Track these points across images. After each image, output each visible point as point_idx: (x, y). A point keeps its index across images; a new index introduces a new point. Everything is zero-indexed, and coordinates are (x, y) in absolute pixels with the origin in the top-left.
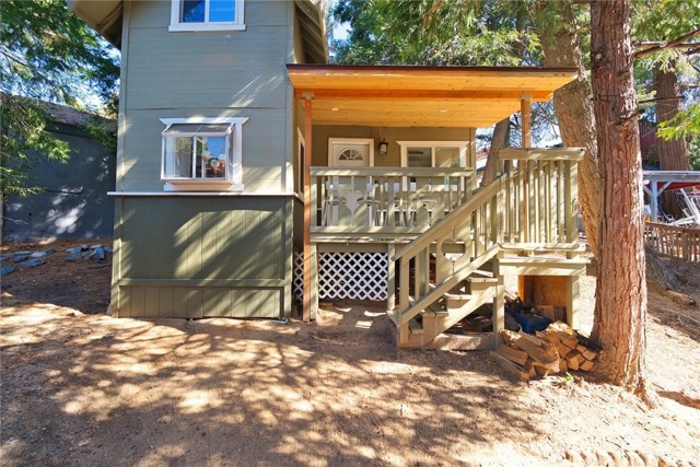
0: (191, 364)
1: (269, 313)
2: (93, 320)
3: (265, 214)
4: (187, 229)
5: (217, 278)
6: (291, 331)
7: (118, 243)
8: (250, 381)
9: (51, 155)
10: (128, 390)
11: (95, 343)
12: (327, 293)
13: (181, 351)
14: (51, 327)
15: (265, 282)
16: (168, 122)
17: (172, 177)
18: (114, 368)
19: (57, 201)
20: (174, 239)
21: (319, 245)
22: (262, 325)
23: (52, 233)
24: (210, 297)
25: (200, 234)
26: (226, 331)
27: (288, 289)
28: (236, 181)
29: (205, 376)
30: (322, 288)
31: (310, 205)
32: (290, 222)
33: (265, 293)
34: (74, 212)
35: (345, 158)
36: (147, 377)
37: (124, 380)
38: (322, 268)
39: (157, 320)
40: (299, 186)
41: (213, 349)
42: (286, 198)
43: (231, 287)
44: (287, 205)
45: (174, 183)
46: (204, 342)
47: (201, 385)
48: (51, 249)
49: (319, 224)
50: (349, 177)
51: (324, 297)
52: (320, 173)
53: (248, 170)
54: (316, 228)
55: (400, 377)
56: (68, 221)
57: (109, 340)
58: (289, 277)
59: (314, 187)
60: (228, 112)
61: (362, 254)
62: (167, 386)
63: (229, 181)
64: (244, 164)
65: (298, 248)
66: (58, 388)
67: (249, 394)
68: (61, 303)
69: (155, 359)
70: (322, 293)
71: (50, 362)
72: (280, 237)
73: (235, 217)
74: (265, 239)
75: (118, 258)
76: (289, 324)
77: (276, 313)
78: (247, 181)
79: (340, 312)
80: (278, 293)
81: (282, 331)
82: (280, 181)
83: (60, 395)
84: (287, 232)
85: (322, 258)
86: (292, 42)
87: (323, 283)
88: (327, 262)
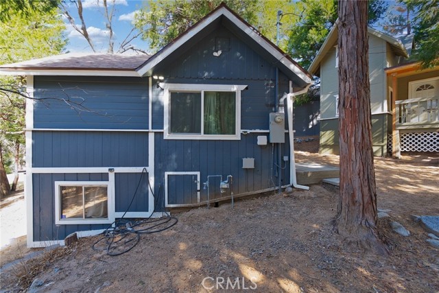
12: (405, 149)
21: (400, 130)
27: (385, 147)
30: (403, 147)
31: (395, 115)
35: (420, 90)
38: (403, 139)
40: (390, 109)
42: (384, 114)
44: (384, 117)
49: (400, 122)
51: (403, 150)
54: (399, 124)
58: (386, 142)
65: (390, 132)
76: (386, 158)
77: (380, 154)
79: (413, 157)
82: (381, 109)
84: (384, 126)
85: (403, 135)
86: (385, 57)
87: (402, 145)
88: (405, 137)
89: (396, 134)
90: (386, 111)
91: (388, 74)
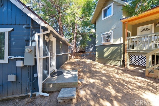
0: (104, 69)
1: (118, 65)
2: (94, 62)
3: (117, 47)
4: (105, 50)
5: (109, 58)
6: (122, 68)
7: (96, 52)
8: (111, 72)
9: (90, 41)
10: (97, 69)
11: (94, 64)
12: (132, 63)
13: (103, 67)
14: (90, 62)
15: (117, 59)
16: (102, 34)
17: (102, 43)
18: (96, 67)
19: (90, 46)
20: (103, 51)
21: (129, 53)
22: (117, 67)
23: (90, 51)
24: (108, 61)
25: (107, 50)
26: (110, 66)
27: (121, 61)
28: (112, 42)
29: (105, 70)
30: (130, 62)
31: (127, 45)
32: (122, 49)
33: (117, 61)
34: (92, 48)
35: (143, 31)
36: (99, 69)
37: (96, 68)
38: (130, 58)
39: (101, 63)
40: (124, 41)
41: (107, 68)
42: (121, 44)
43: (111, 60)
44: (121, 45)
45: (103, 43)
46: (107, 67)
47: (105, 71)
48: (90, 53)
49: (129, 48)
50: (137, 38)
51: (131, 64)
52: (129, 38)
53: (114, 40)
54: (128, 49)
55: (142, 80)
56: (91, 49)
57: (95, 64)
58: (122, 59)
59: (128, 41)
60: (111, 30)
61: (141, 55)
62: (101, 70)
63: (111, 42)
64: (113, 39)
65: (124, 53)
66: (91, 67)
67: (110, 73)
68: (91, 60)
69: (100, 67)
70: (130, 63)
71: (90, 65)
72: (120, 51)
73: (112, 48)
74: (118, 51)
75: (96, 54)
76: (122, 67)
77: (119, 65)
78: (114, 42)
79: (135, 68)
80: (120, 62)
81: (120, 68)
82: (120, 41)
83: (91, 68)
84: (121, 50)
85: (130, 56)
86: (122, 13)
87: (130, 61)
88: (132, 57)
89: (127, 55)
90: (122, 42)
91: (124, 23)
